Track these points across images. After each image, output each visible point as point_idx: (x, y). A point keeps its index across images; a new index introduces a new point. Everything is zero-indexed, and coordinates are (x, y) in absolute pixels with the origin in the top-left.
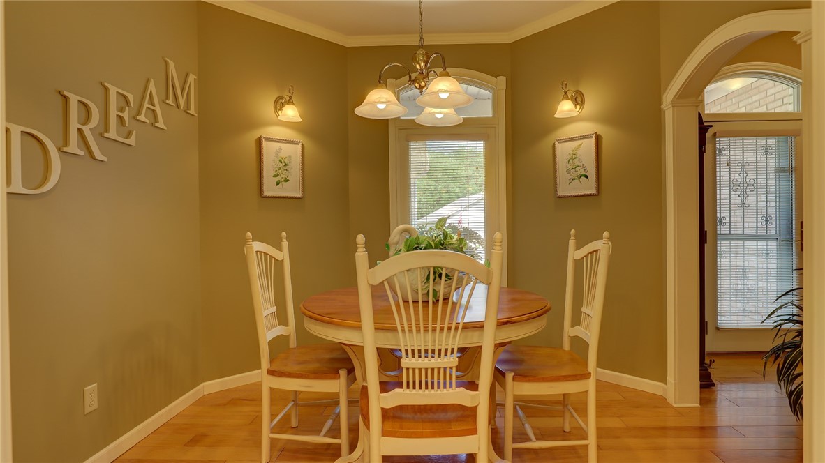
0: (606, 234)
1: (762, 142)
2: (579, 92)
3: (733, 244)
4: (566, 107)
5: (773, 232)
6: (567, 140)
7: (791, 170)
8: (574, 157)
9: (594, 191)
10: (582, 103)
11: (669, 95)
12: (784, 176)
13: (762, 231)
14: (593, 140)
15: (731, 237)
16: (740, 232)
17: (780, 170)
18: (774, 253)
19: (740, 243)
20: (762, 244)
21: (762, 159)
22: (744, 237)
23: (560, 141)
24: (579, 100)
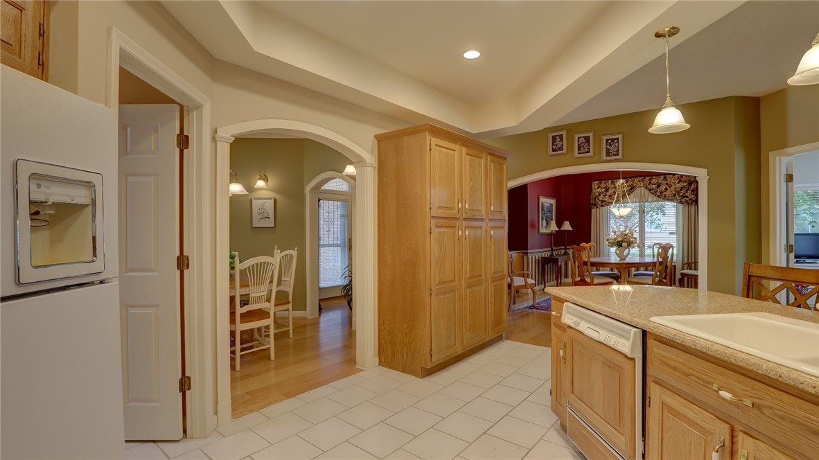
0: (296, 248)
1: (336, 203)
2: (265, 176)
3: (325, 248)
4: (261, 183)
5: (339, 242)
6: (258, 199)
7: (346, 216)
8: (262, 207)
9: (273, 226)
10: (267, 180)
11: (308, 188)
12: (343, 218)
13: (336, 242)
14: (273, 200)
15: (325, 246)
16: (327, 243)
17: (342, 216)
18: (340, 252)
19: (327, 248)
20: (336, 248)
21: (336, 210)
22: (329, 246)
23: (254, 199)
24: (266, 180)
